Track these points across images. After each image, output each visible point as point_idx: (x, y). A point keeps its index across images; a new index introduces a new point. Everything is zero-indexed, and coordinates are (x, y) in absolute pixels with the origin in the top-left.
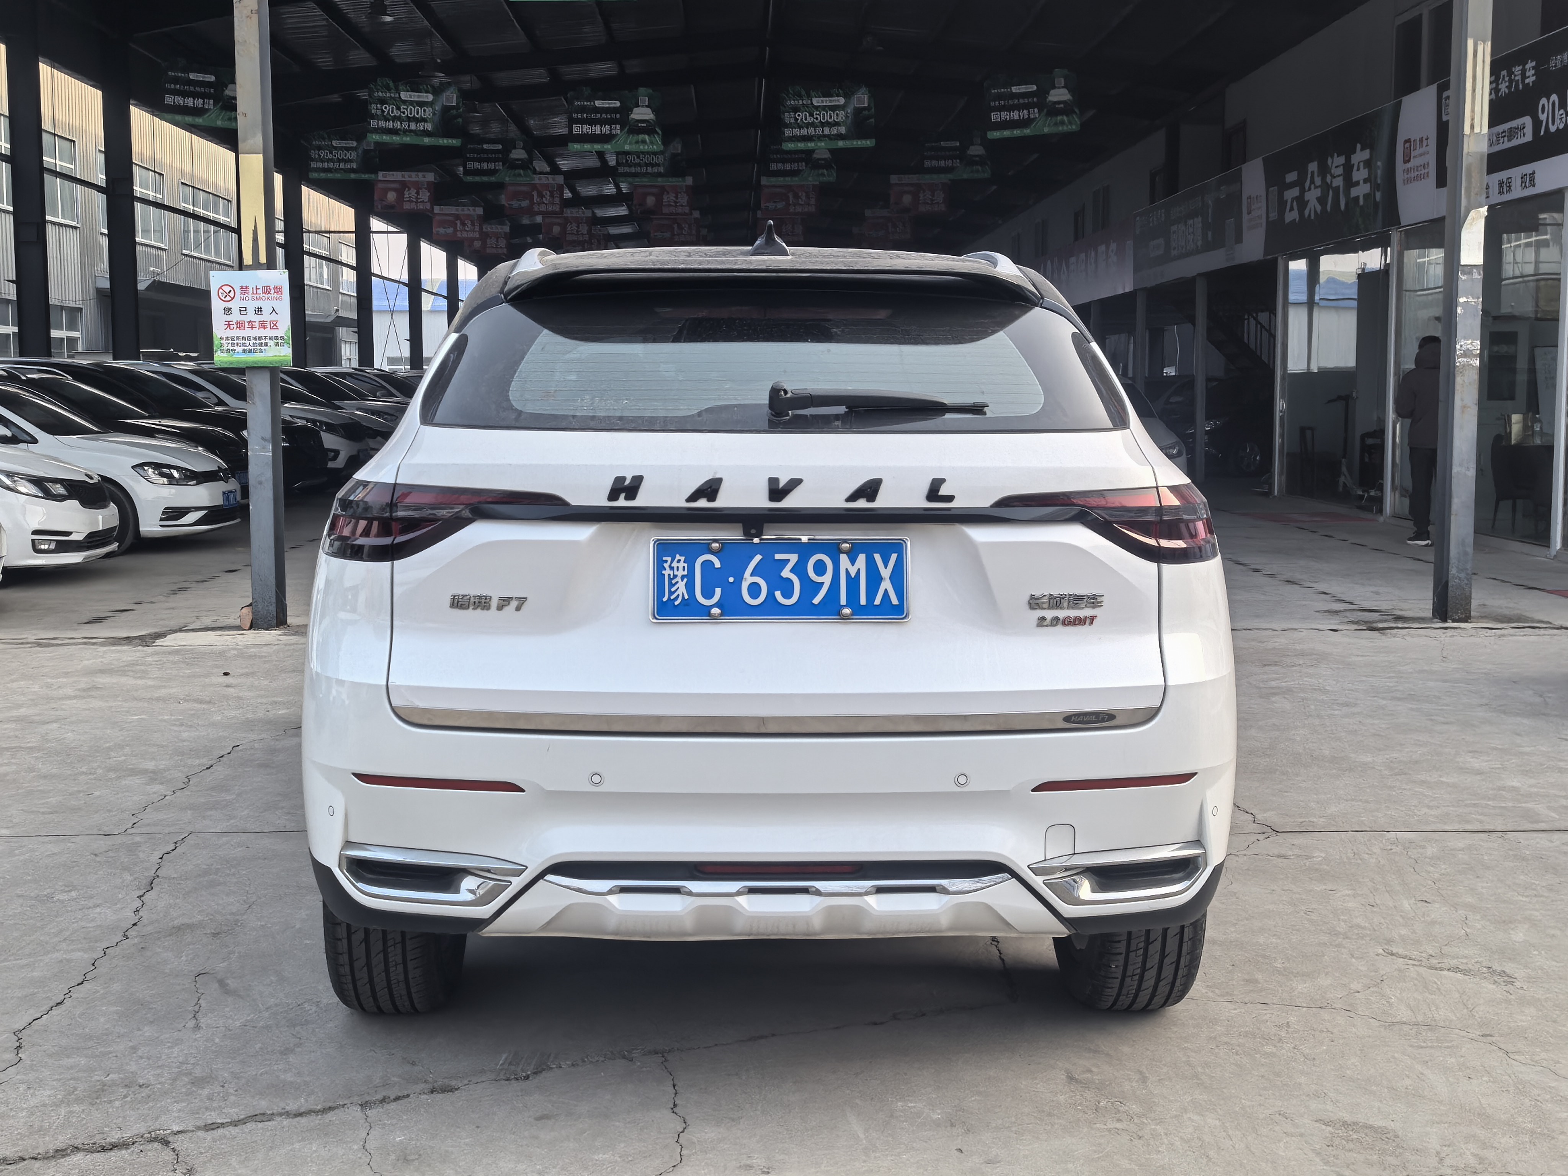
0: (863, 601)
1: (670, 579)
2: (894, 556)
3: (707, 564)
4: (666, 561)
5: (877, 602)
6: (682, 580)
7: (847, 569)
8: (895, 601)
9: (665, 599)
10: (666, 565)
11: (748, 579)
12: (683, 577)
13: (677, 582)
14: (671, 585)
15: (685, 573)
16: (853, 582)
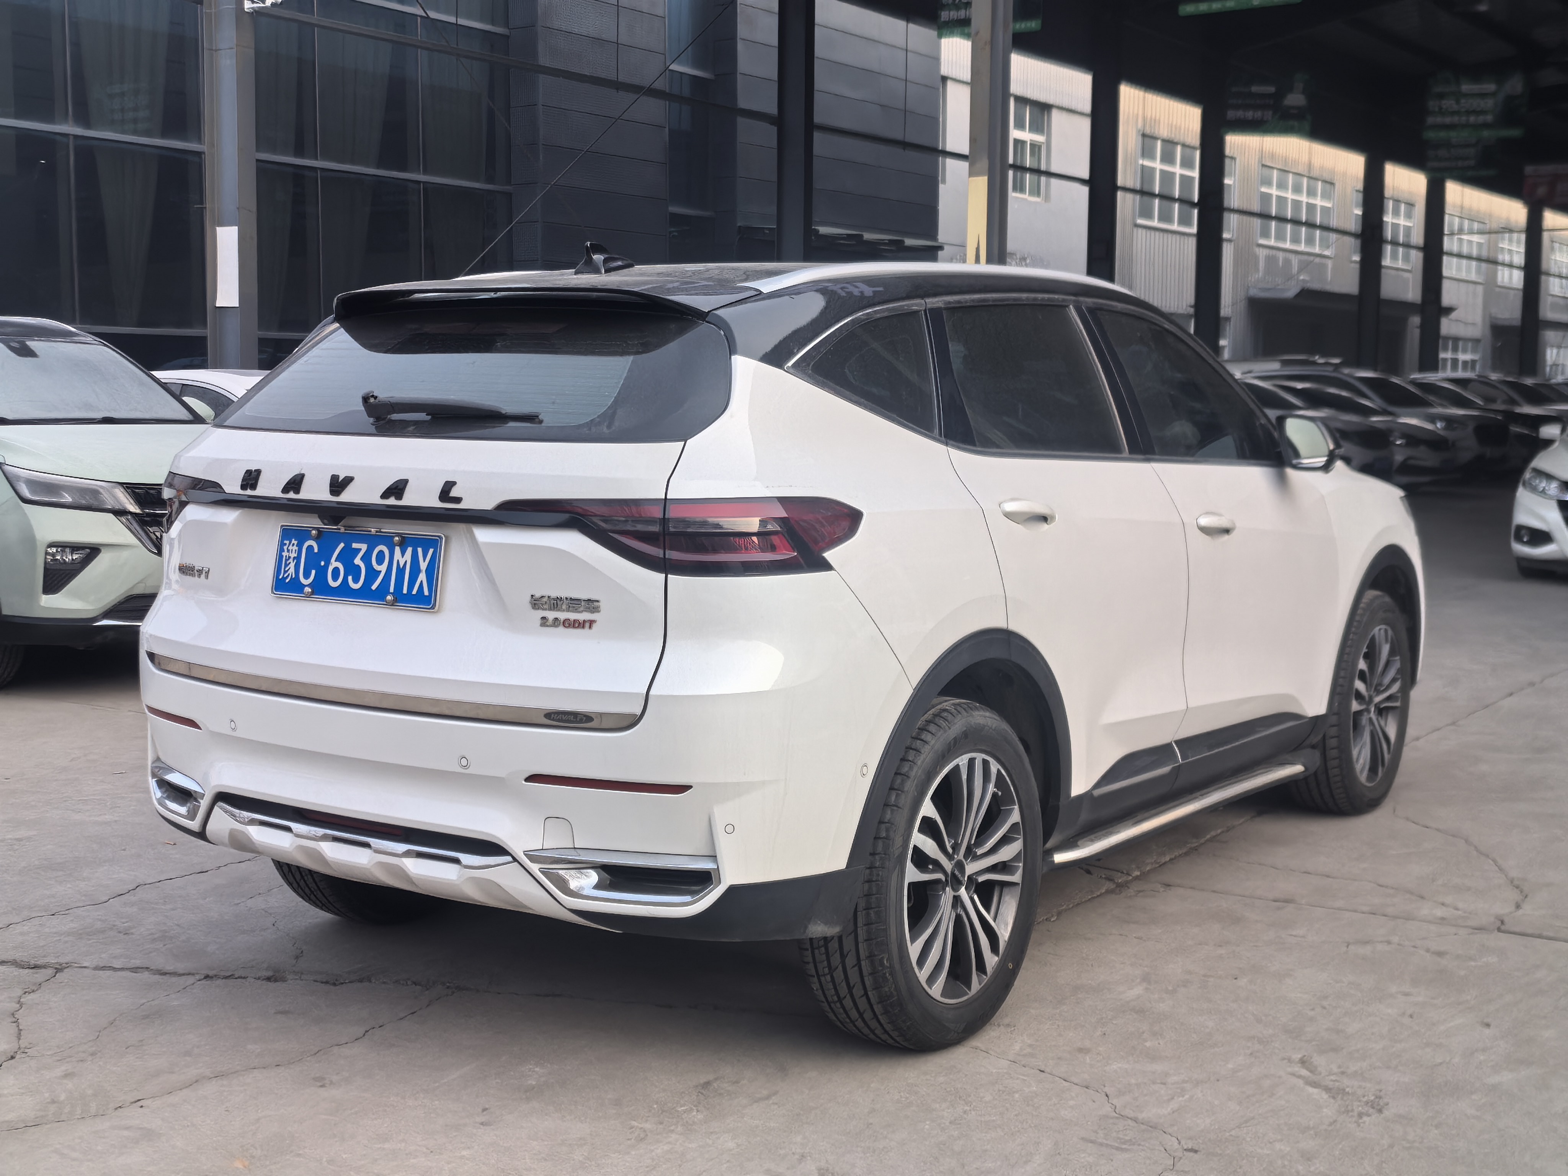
0: (405, 591)
1: (286, 560)
2: (431, 551)
3: (310, 548)
4: (286, 544)
5: (414, 592)
6: (293, 561)
7: (398, 560)
8: (426, 593)
9: (280, 577)
10: (285, 548)
11: (334, 564)
12: (294, 558)
13: (290, 563)
14: (286, 565)
15: (296, 555)
16: (401, 571)
